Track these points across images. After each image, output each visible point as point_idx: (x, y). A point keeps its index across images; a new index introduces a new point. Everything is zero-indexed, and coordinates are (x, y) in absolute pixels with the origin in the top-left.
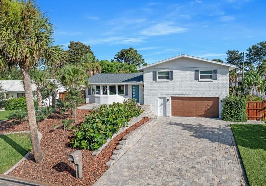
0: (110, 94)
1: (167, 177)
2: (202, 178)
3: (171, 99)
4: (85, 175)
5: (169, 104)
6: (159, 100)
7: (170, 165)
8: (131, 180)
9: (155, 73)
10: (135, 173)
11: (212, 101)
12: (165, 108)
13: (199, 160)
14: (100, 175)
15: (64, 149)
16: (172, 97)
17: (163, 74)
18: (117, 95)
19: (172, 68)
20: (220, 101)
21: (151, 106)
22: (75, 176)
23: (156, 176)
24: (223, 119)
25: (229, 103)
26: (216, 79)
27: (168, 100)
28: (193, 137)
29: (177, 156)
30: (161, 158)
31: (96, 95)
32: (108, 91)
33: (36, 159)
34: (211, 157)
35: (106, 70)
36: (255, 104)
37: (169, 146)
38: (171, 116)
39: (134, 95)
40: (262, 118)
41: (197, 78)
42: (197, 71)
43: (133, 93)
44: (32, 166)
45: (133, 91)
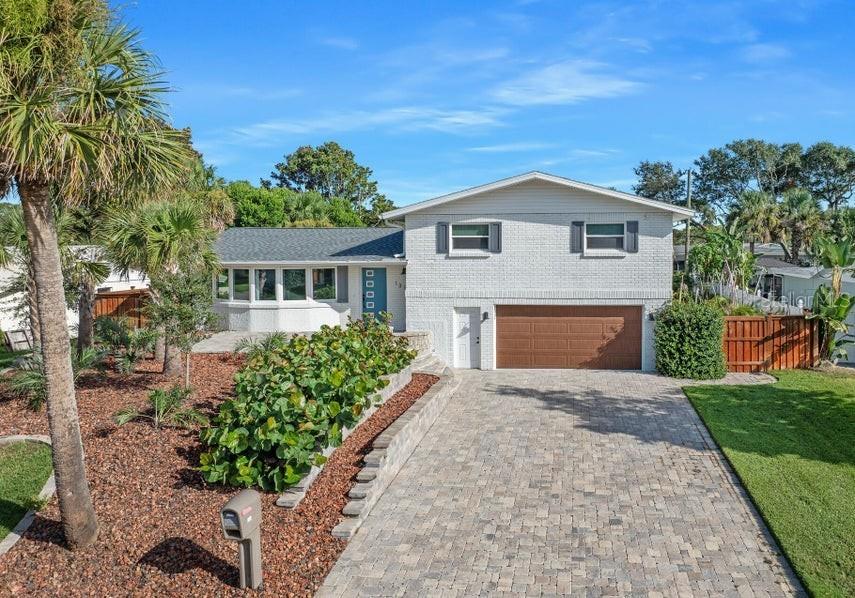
0: (286, 298)
1: (545, 558)
2: (651, 552)
3: (494, 313)
5: (490, 330)
6: (456, 317)
7: (540, 521)
8: (434, 576)
9: (442, 227)
10: (439, 554)
11: (621, 319)
12: (476, 341)
13: (624, 497)
14: (322, 572)
16: (499, 308)
17: (471, 231)
18: (310, 301)
19: (498, 215)
20: (645, 317)
21: (431, 338)
23: (510, 557)
24: (663, 370)
25: (674, 323)
26: (634, 249)
27: (486, 316)
28: (584, 430)
29: (553, 492)
30: (509, 502)
31: (232, 302)
32: (280, 289)
33: (74, 533)
34: (656, 486)
35: (248, 214)
36: (747, 325)
37: (520, 463)
38: (495, 368)
39: (369, 300)
40: (766, 365)
41: (576, 248)
42: (578, 224)
43: (364, 295)
44: (53, 561)
45: (365, 289)
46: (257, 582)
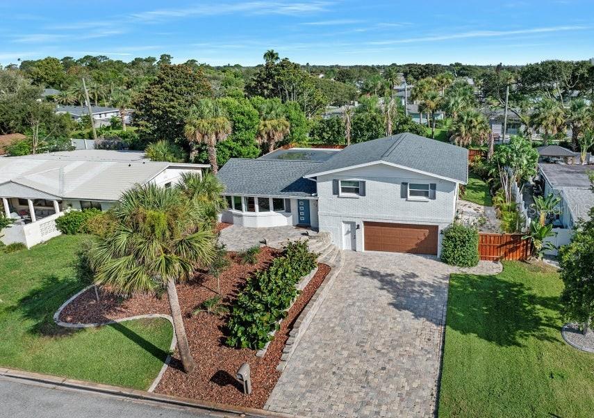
0: (260, 211)
1: (351, 386)
2: (391, 386)
3: (363, 225)
4: (254, 389)
5: (361, 234)
6: (343, 225)
7: (355, 367)
8: (310, 392)
9: (335, 182)
10: (314, 381)
11: (428, 231)
12: (354, 238)
13: (392, 354)
14: (272, 386)
15: (218, 348)
16: (366, 223)
17: (350, 184)
18: (272, 212)
19: (364, 177)
20: (439, 232)
21: (331, 236)
22: (243, 391)
23: (339, 384)
24: (445, 260)
25: (452, 238)
26: (434, 197)
27: (358, 226)
28: (391, 307)
29: (364, 349)
30: (345, 353)
31: (234, 211)
32: (257, 206)
33: (187, 365)
34: (408, 349)
36: (492, 238)
37: (357, 328)
38: (363, 251)
39: (302, 216)
40: (501, 258)
41: (404, 195)
42: (405, 184)
43: (299, 208)
44: (181, 378)
46: (250, 392)
